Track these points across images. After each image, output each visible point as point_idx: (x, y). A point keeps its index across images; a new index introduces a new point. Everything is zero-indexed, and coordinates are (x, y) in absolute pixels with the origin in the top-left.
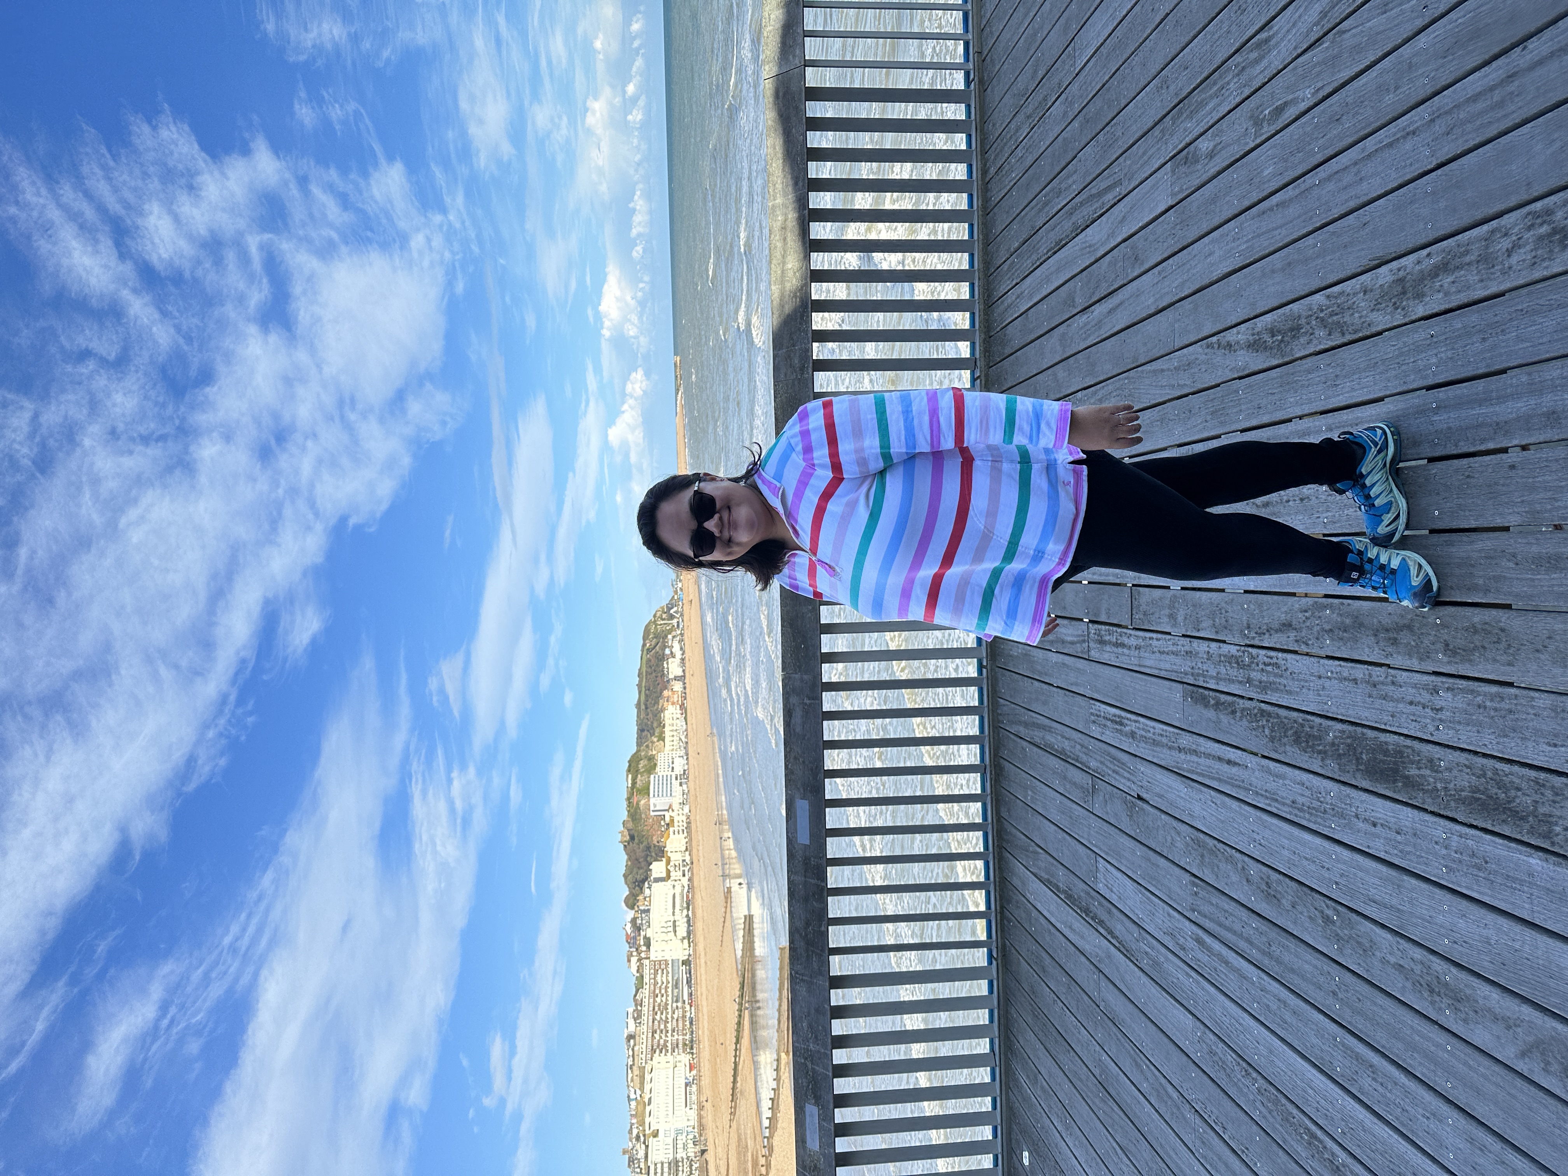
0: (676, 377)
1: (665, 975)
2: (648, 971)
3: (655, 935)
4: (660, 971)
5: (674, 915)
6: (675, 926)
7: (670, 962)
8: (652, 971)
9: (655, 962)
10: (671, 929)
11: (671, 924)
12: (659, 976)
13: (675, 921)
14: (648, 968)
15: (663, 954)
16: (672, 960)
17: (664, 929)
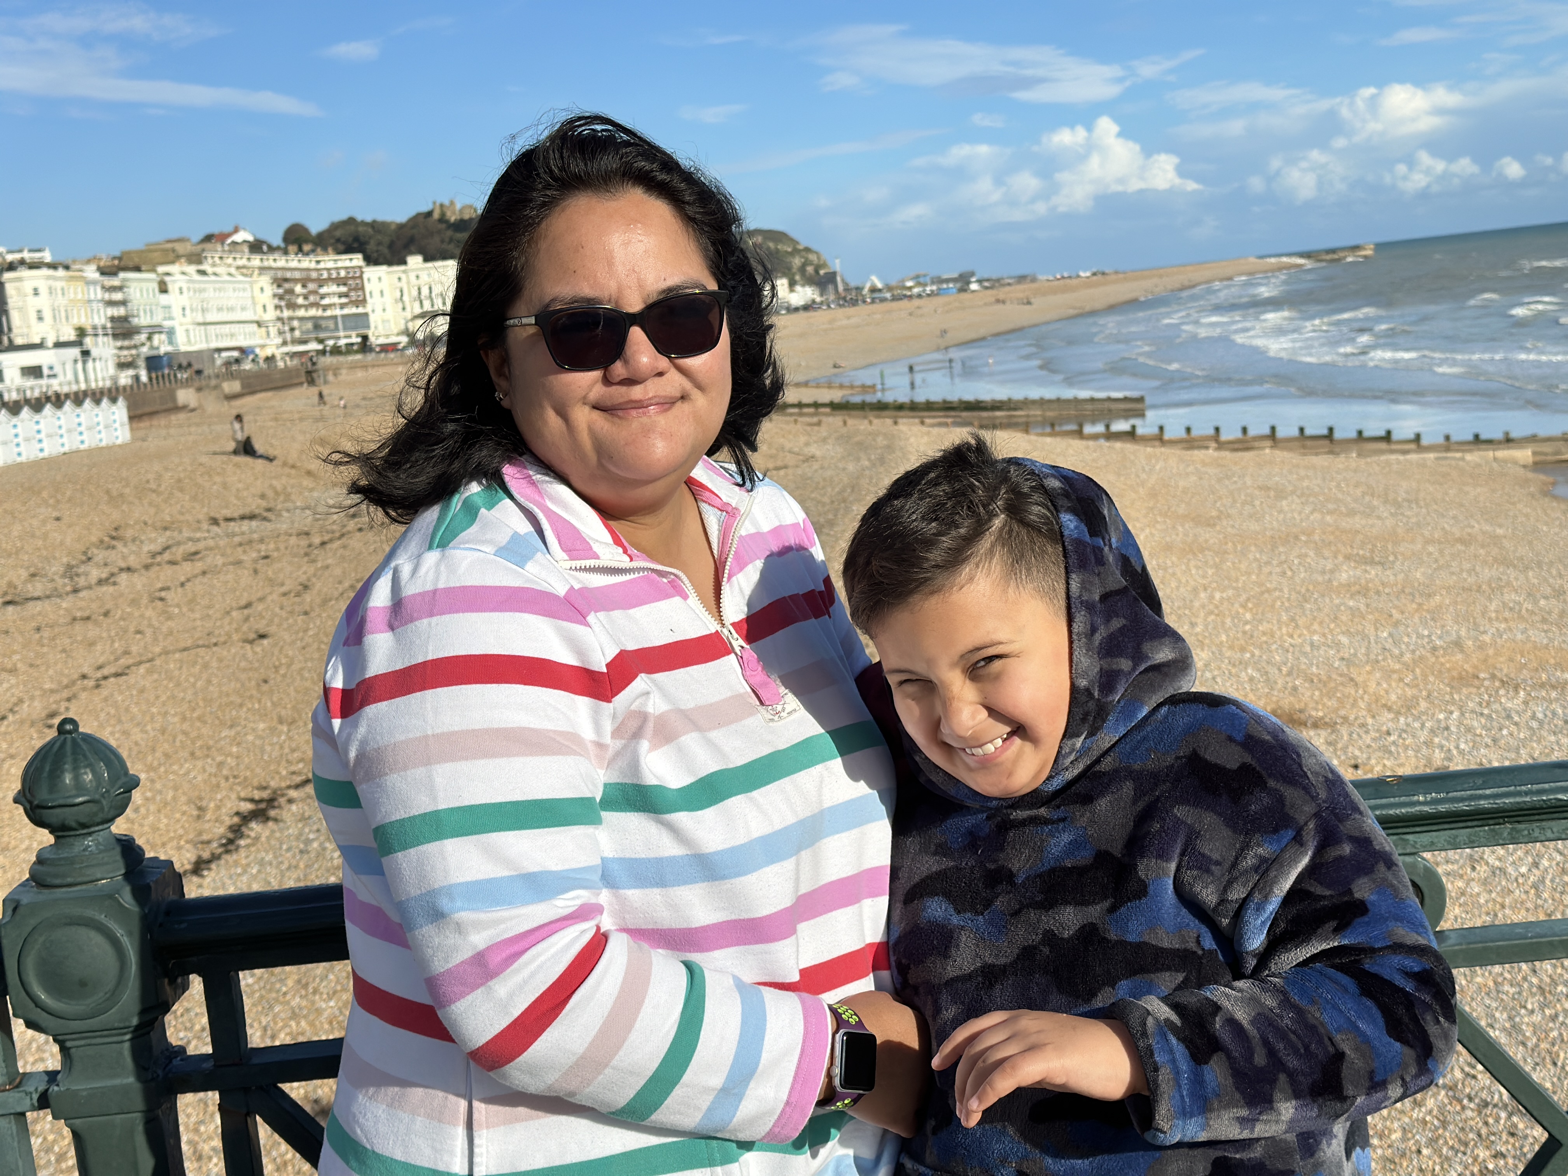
0: (1334, 251)
1: (336, 300)
2: (340, 264)
3: (412, 276)
4: (343, 289)
7: (361, 310)
8: (343, 273)
9: (361, 277)
10: (427, 307)
12: (333, 288)
14: (348, 264)
15: (376, 294)
16: (366, 315)
17: (425, 291)
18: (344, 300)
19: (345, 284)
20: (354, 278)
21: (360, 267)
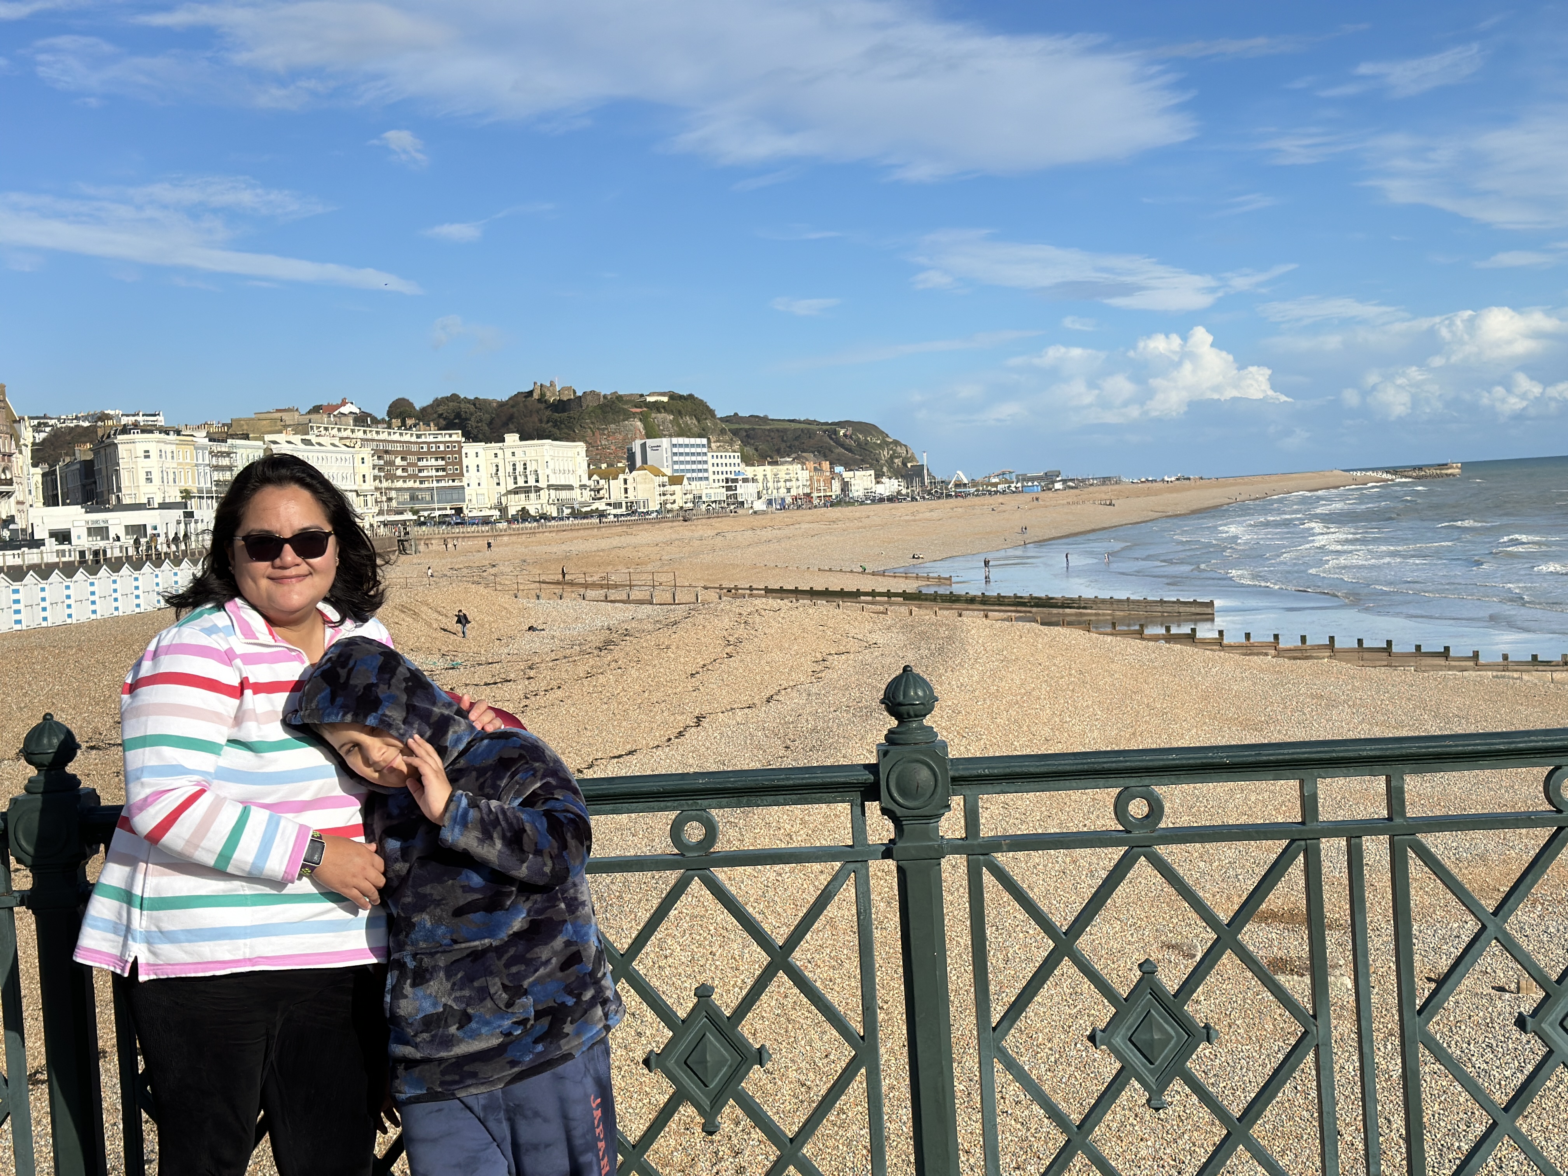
0: (1420, 468)
1: (434, 473)
2: (440, 439)
3: (508, 453)
4: (441, 463)
5: (549, 487)
6: (527, 490)
7: (457, 483)
8: (442, 448)
9: (459, 452)
10: (521, 483)
11: (532, 482)
12: (433, 462)
13: (538, 490)
14: (447, 438)
15: (473, 469)
16: (463, 487)
17: (520, 468)
18: (441, 473)
19: (443, 458)
20: (452, 452)
21: (459, 442)
